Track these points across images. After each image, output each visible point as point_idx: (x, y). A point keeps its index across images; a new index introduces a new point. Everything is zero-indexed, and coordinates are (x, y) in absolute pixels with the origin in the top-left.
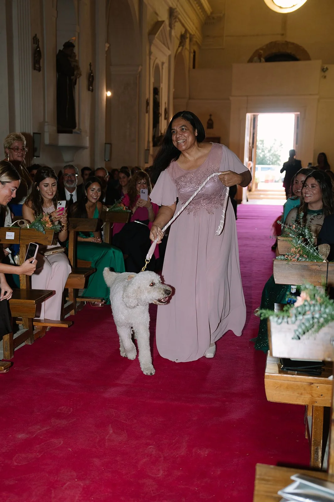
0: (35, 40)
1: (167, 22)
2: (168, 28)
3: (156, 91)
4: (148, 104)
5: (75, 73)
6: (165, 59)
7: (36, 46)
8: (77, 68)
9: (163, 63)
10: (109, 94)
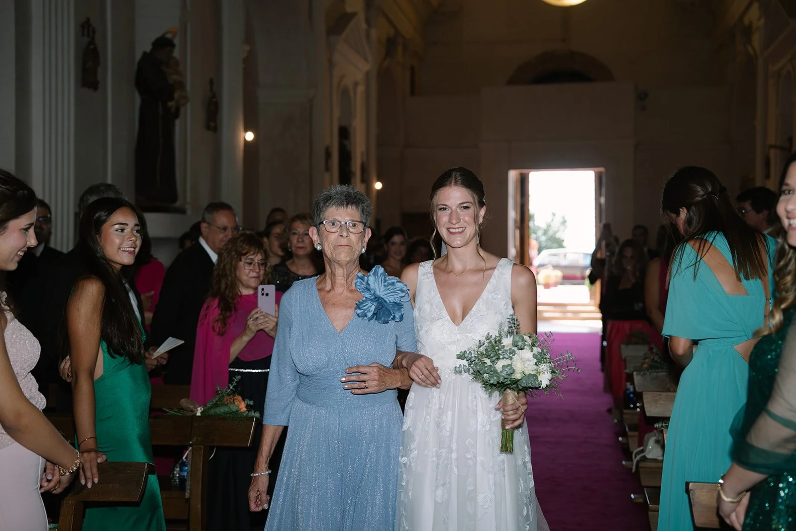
0: (86, 29)
1: (361, 16)
2: (364, 26)
3: (344, 133)
4: (328, 155)
5: (176, 95)
6: (360, 77)
7: (86, 40)
8: (181, 85)
9: (356, 84)
10: (250, 136)
